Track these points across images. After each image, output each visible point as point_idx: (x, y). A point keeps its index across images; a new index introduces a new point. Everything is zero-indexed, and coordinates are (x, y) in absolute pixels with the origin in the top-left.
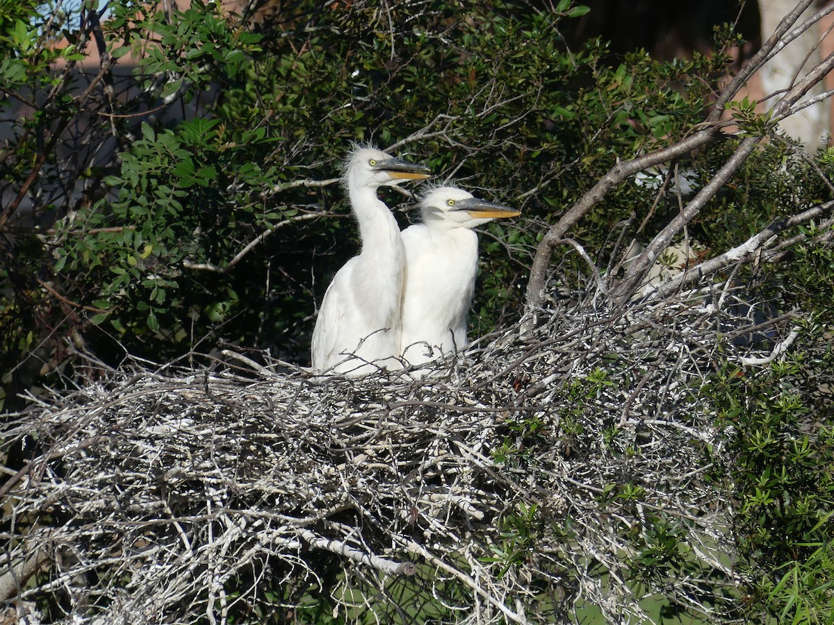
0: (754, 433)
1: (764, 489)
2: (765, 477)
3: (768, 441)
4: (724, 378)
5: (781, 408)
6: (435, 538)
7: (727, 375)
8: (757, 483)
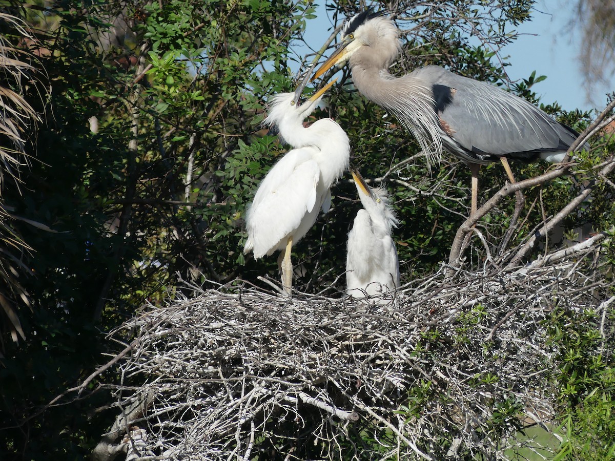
0: (569, 350)
1: (573, 384)
2: (573, 378)
3: (578, 356)
4: (555, 316)
5: (587, 337)
6: (379, 403)
7: (557, 314)
8: (568, 381)
